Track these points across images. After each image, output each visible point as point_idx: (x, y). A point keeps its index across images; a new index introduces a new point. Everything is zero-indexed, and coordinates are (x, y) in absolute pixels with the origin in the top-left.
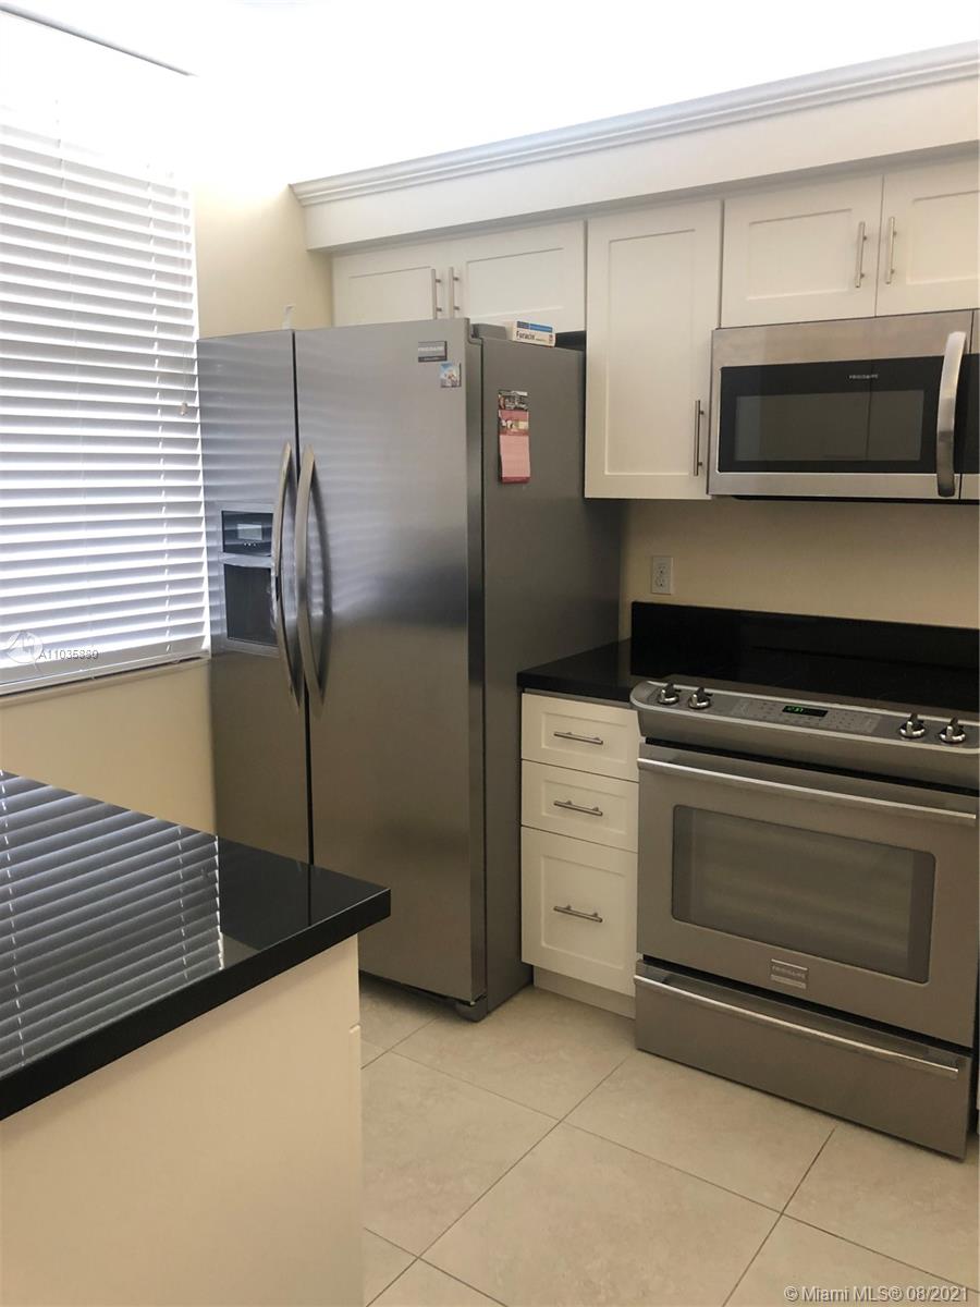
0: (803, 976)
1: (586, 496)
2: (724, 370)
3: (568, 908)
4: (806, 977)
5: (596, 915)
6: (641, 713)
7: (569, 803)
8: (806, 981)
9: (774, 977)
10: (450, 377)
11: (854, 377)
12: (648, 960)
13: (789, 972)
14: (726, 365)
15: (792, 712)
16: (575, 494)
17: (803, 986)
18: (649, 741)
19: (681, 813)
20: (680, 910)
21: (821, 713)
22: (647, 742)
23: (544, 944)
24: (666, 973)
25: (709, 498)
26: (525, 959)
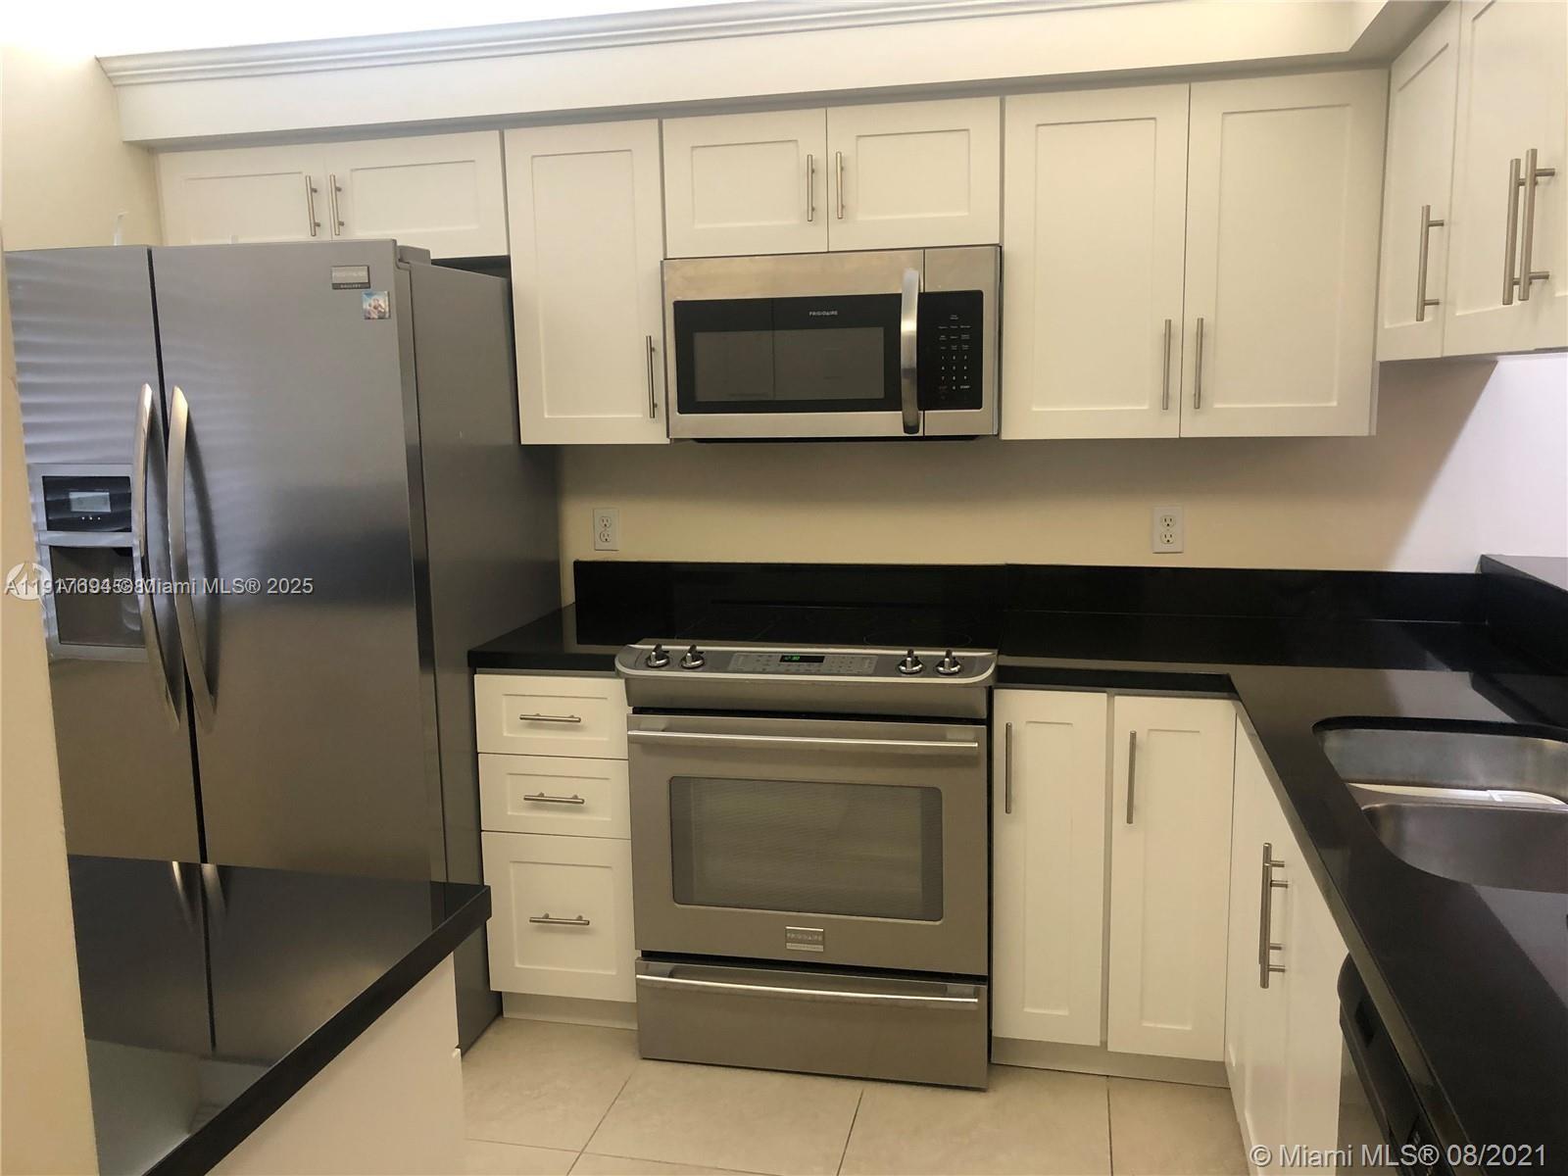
0: (820, 938)
1: (522, 443)
2: (678, 305)
3: (547, 917)
4: (824, 938)
5: (580, 918)
6: (628, 680)
7: (542, 795)
8: (823, 943)
9: (789, 946)
10: (375, 308)
11: (814, 314)
12: (648, 955)
13: (805, 937)
14: (680, 298)
15: (790, 661)
16: (509, 440)
17: (820, 948)
18: (637, 711)
19: (678, 786)
20: (682, 892)
21: (819, 659)
22: (634, 713)
23: (518, 965)
24: (668, 966)
25: (667, 441)
26: (494, 987)
